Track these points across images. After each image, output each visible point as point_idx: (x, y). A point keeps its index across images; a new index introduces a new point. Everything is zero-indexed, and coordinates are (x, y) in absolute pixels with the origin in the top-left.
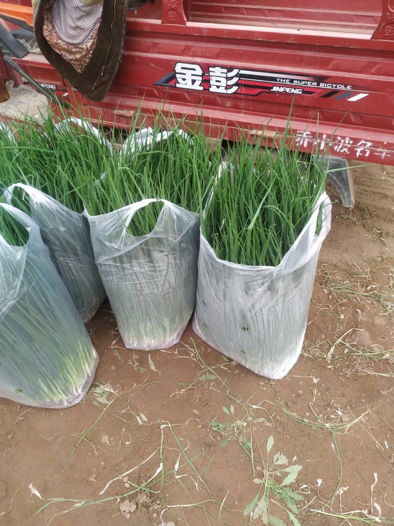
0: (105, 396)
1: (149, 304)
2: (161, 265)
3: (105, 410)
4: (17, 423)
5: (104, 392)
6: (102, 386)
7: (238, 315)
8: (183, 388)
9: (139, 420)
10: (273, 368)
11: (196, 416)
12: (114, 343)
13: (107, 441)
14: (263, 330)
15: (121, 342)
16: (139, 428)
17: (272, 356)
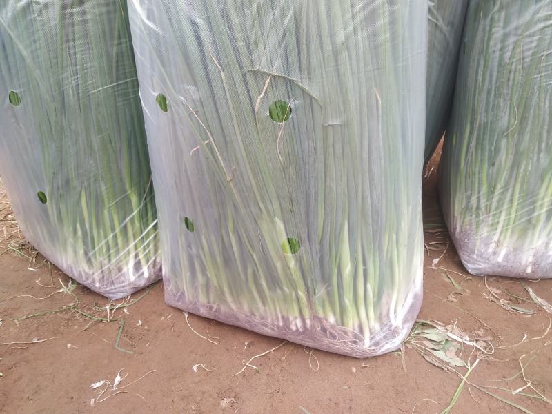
0: (454, 349)
3: (465, 379)
5: (448, 341)
6: (440, 329)
12: (436, 261)
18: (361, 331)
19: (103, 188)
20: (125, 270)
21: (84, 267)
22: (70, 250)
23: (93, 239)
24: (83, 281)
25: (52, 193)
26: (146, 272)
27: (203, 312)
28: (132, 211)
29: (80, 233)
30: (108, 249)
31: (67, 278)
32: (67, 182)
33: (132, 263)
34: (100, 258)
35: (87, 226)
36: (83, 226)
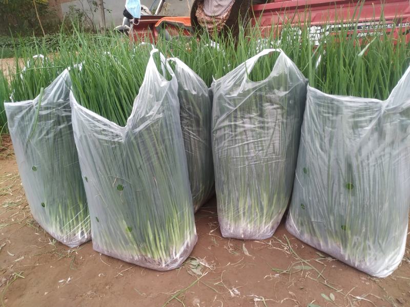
0: (200, 268)
1: (252, 172)
2: (270, 120)
3: (198, 279)
4: (117, 278)
5: (199, 265)
6: (198, 260)
7: (343, 166)
8: (277, 273)
9: (231, 293)
10: (376, 259)
11: (291, 296)
12: (212, 231)
13: (198, 304)
14: (368, 189)
15: (219, 231)
16: (231, 298)
17: (375, 237)
18: (161, 261)
19: (68, 202)
20: (77, 235)
21: (59, 234)
22: (54, 226)
23: (63, 222)
24: (59, 240)
25: (47, 203)
26: (86, 236)
27: (106, 253)
28: (80, 210)
29: (58, 219)
30: (70, 226)
31: (52, 238)
32: (54, 200)
33: (80, 232)
34: (66, 230)
35: (61, 217)
36: (59, 217)
